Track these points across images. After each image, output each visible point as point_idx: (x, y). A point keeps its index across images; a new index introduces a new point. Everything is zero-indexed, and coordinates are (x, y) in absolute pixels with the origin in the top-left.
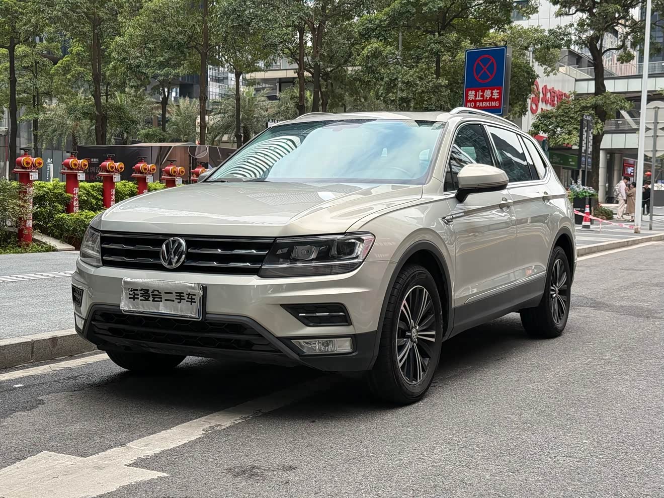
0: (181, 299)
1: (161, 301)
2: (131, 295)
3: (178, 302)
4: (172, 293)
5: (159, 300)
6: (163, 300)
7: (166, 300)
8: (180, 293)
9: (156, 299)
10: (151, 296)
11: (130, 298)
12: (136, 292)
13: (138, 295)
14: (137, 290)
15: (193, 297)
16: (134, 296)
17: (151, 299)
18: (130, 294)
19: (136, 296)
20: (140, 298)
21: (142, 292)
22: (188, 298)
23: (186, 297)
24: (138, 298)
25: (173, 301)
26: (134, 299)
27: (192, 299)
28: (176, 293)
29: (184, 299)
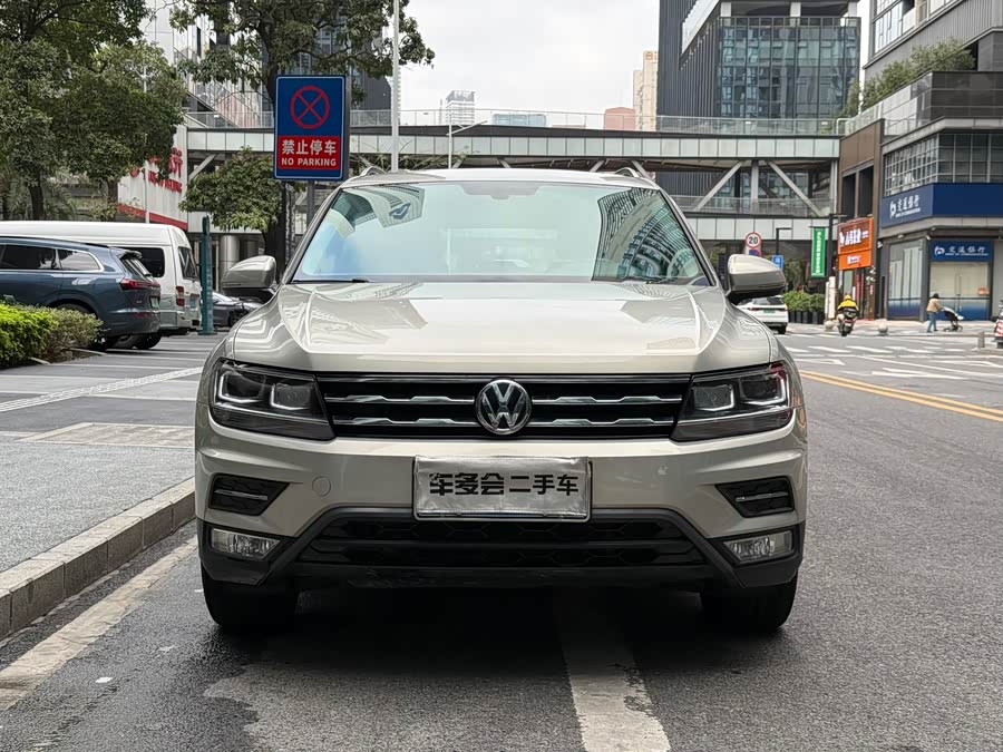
0: (544, 487)
1: (502, 492)
2: (436, 485)
3: (539, 493)
4: (527, 478)
5: (498, 490)
6: (506, 490)
7: (511, 490)
8: (544, 477)
9: (490, 490)
10: (480, 485)
11: (432, 492)
12: (446, 480)
13: (451, 484)
14: (450, 476)
15: (572, 482)
16: (442, 487)
17: (479, 490)
18: (432, 484)
19: (446, 488)
20: (455, 490)
21: (461, 479)
22: (561, 484)
23: (556, 483)
24: (451, 491)
25: (529, 490)
26: (442, 492)
27: (569, 484)
28: (536, 476)
29: (553, 487)
